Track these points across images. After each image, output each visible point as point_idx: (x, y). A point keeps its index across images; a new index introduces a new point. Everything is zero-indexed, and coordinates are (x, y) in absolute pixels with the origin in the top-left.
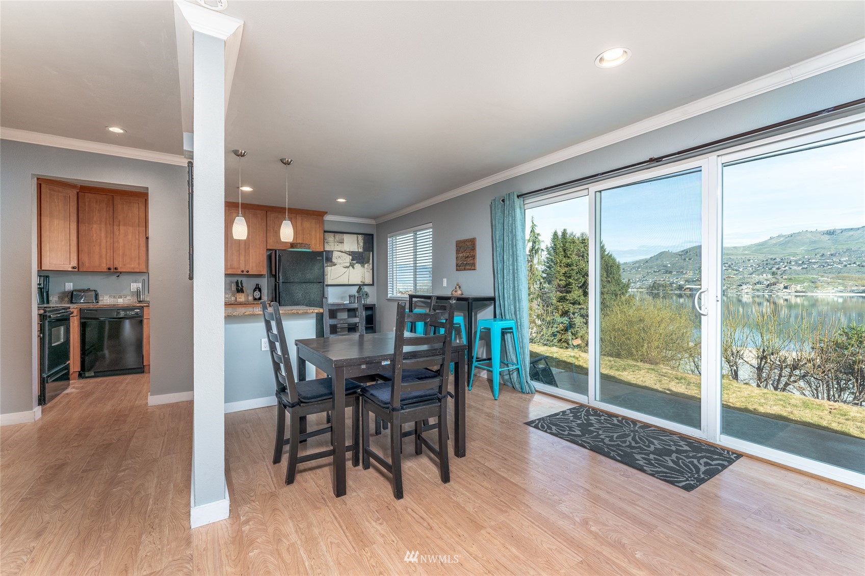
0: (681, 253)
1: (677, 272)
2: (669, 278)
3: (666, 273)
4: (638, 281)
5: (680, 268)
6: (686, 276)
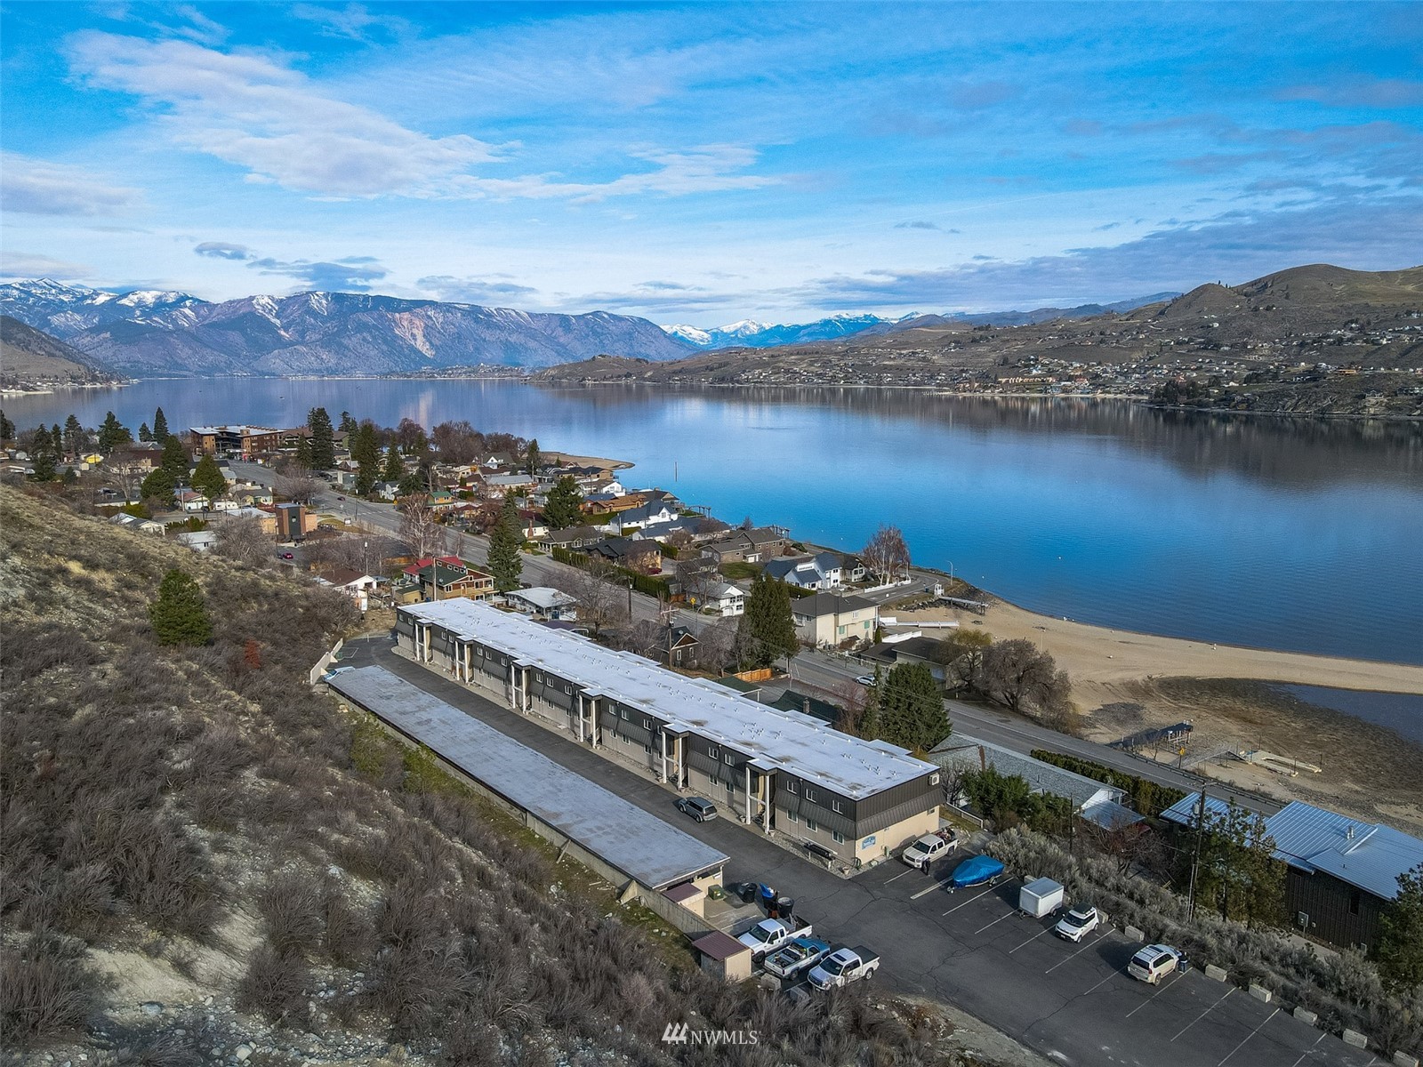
0: (1249, 289)
1: (1231, 346)
2: (1211, 362)
3: (1205, 348)
4: (1134, 371)
5: (1241, 335)
6: (1252, 358)
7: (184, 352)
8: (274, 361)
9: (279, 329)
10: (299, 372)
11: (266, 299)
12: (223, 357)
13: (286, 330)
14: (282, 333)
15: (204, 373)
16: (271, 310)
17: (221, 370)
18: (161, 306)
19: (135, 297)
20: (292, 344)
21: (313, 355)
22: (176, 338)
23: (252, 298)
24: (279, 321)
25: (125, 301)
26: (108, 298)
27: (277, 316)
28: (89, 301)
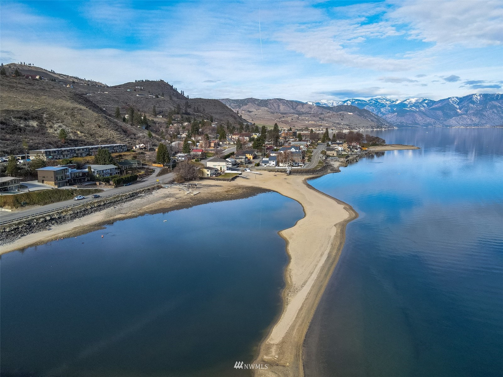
7: (419, 118)
8: (452, 121)
9: (458, 109)
10: (462, 125)
11: (455, 98)
12: (433, 120)
13: (460, 109)
14: (458, 110)
15: (425, 126)
16: (456, 102)
17: (431, 125)
18: (417, 102)
19: (409, 101)
20: (461, 114)
21: (469, 119)
22: (417, 114)
23: (449, 98)
24: (458, 106)
25: (405, 102)
26: (400, 102)
27: (458, 104)
28: (394, 103)
